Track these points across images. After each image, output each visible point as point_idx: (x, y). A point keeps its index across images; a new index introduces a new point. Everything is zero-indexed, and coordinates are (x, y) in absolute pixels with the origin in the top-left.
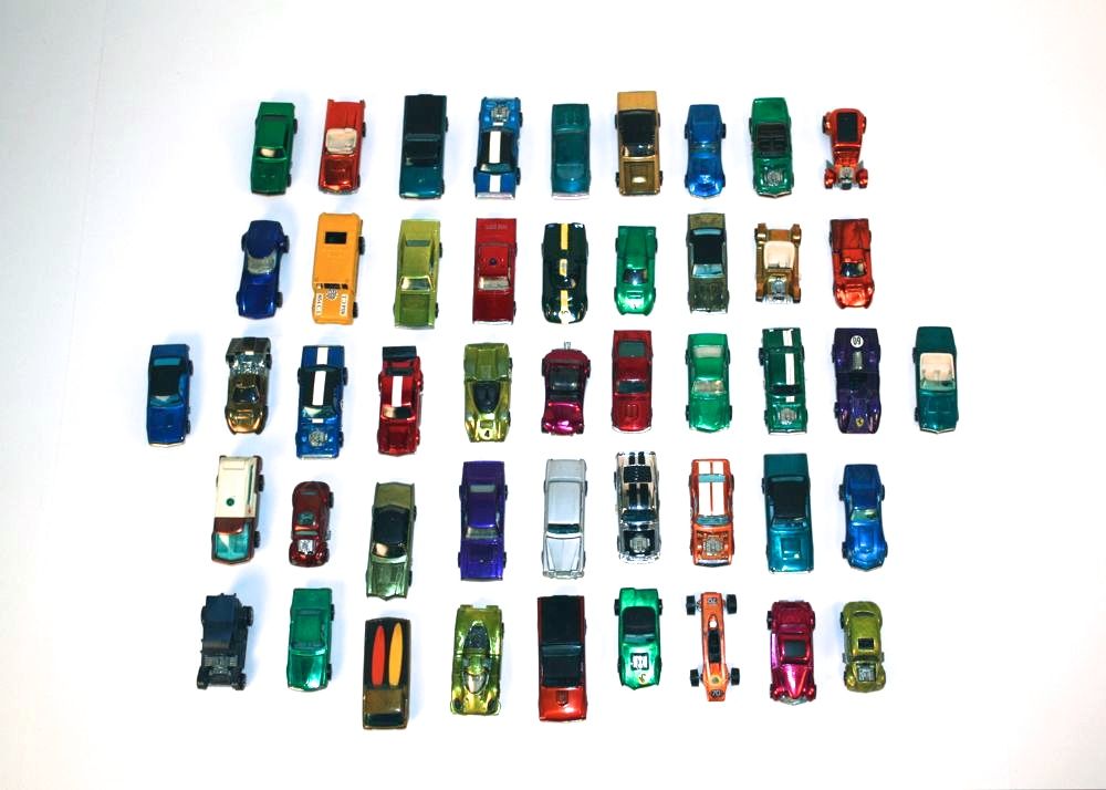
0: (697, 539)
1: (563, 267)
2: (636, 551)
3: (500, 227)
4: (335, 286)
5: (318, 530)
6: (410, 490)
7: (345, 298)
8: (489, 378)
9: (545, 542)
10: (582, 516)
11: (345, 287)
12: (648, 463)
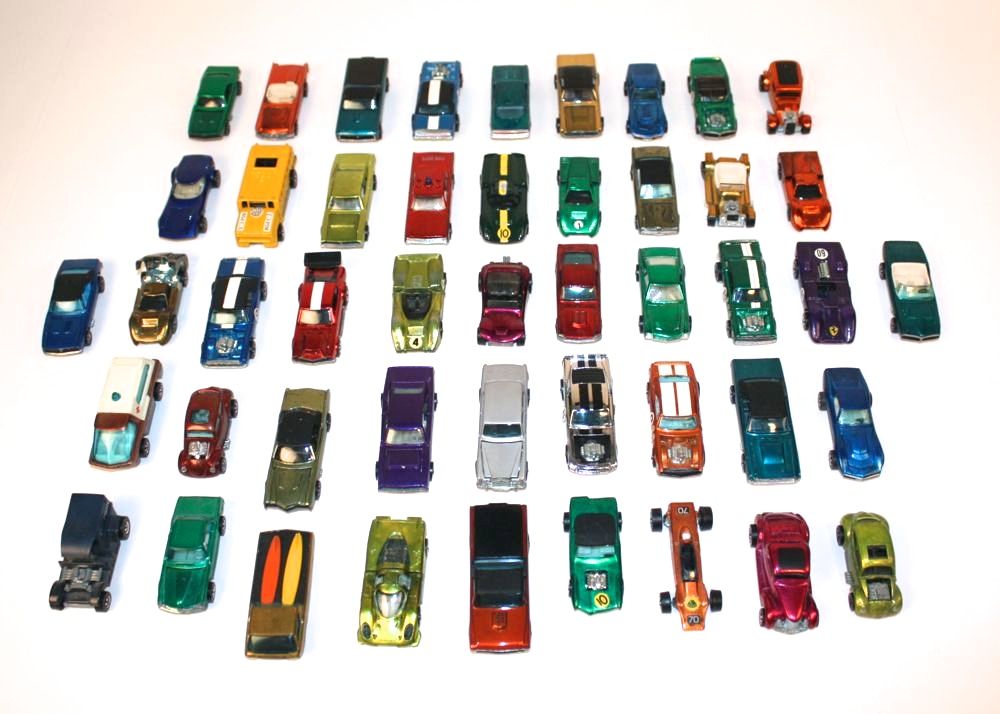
0: (661, 444)
1: (503, 188)
2: (589, 459)
3: (437, 159)
4: (261, 205)
5: (214, 433)
6: (325, 395)
7: (270, 216)
8: (419, 286)
9: (480, 447)
10: (524, 417)
11: (271, 205)
12: (599, 366)
